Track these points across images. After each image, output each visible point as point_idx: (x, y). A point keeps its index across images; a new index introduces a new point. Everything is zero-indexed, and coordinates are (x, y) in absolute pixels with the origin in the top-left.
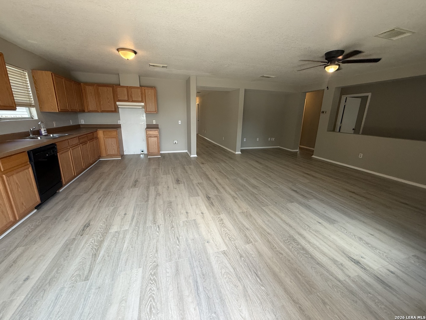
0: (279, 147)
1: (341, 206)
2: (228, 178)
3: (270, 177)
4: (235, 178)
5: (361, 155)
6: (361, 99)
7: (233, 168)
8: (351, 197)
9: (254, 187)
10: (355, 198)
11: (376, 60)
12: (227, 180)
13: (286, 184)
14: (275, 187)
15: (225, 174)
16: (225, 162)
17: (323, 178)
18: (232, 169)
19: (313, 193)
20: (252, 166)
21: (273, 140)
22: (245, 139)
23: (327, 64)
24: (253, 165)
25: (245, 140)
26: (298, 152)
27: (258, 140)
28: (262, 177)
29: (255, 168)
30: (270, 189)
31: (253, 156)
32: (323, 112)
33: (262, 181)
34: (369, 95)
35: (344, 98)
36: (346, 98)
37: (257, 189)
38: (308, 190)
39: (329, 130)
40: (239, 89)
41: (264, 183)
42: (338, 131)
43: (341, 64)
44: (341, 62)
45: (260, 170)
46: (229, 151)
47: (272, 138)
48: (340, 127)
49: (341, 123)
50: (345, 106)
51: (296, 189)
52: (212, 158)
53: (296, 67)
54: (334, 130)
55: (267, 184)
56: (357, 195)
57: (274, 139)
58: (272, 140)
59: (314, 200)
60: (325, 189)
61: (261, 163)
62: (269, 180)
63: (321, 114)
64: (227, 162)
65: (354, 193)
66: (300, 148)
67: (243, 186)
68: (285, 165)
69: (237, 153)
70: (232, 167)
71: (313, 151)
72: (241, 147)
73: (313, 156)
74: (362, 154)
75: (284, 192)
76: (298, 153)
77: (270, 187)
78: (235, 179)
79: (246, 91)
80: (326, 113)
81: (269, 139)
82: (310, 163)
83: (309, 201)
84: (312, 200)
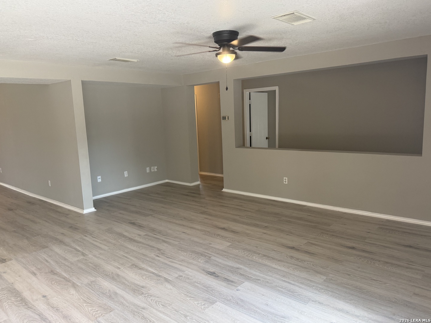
0: (167, 181)
1: (284, 281)
2: (74, 286)
3: (163, 254)
4: (93, 279)
5: (285, 179)
6: (267, 93)
7: (83, 254)
8: (292, 257)
9: (137, 290)
10: (298, 259)
11: (281, 49)
12: (73, 291)
13: (195, 262)
14: (177, 278)
15: (65, 275)
16: (61, 242)
17: (248, 232)
18: (82, 257)
19: (241, 269)
20: (124, 236)
21: (156, 170)
22: (100, 177)
23: (218, 50)
24: (126, 234)
25: (99, 181)
26: (199, 185)
27: (126, 174)
28: (148, 259)
29: (131, 240)
30: (169, 286)
31: (121, 212)
32: (224, 118)
33: (150, 269)
34: (276, 88)
35: (246, 92)
36: (250, 93)
37: (143, 294)
38: (232, 265)
39: (238, 147)
40: (70, 80)
41: (153, 273)
42: (249, 146)
43: (238, 51)
44: (237, 48)
45: (143, 243)
46: (69, 210)
47: (152, 168)
48: (250, 137)
49: (250, 131)
50: (250, 105)
51: (212, 270)
52: (27, 238)
53: (171, 48)
54: (243, 145)
55: (160, 274)
56: (298, 250)
57: (156, 167)
58: (152, 171)
59: (247, 284)
60: (255, 252)
61: (140, 227)
62: (163, 263)
63: (223, 121)
64: (67, 240)
65: (293, 248)
66: (203, 178)
67: (112, 296)
68: (185, 218)
69: (86, 211)
70: (79, 251)
71: (221, 180)
72: (93, 196)
73: (224, 190)
74: (287, 178)
75: (195, 282)
76: (201, 187)
77: (167, 280)
78: (92, 282)
79: (84, 84)
80: (228, 119)
81: (148, 170)
82: (221, 204)
83: (240, 290)
84: (241, 285)
